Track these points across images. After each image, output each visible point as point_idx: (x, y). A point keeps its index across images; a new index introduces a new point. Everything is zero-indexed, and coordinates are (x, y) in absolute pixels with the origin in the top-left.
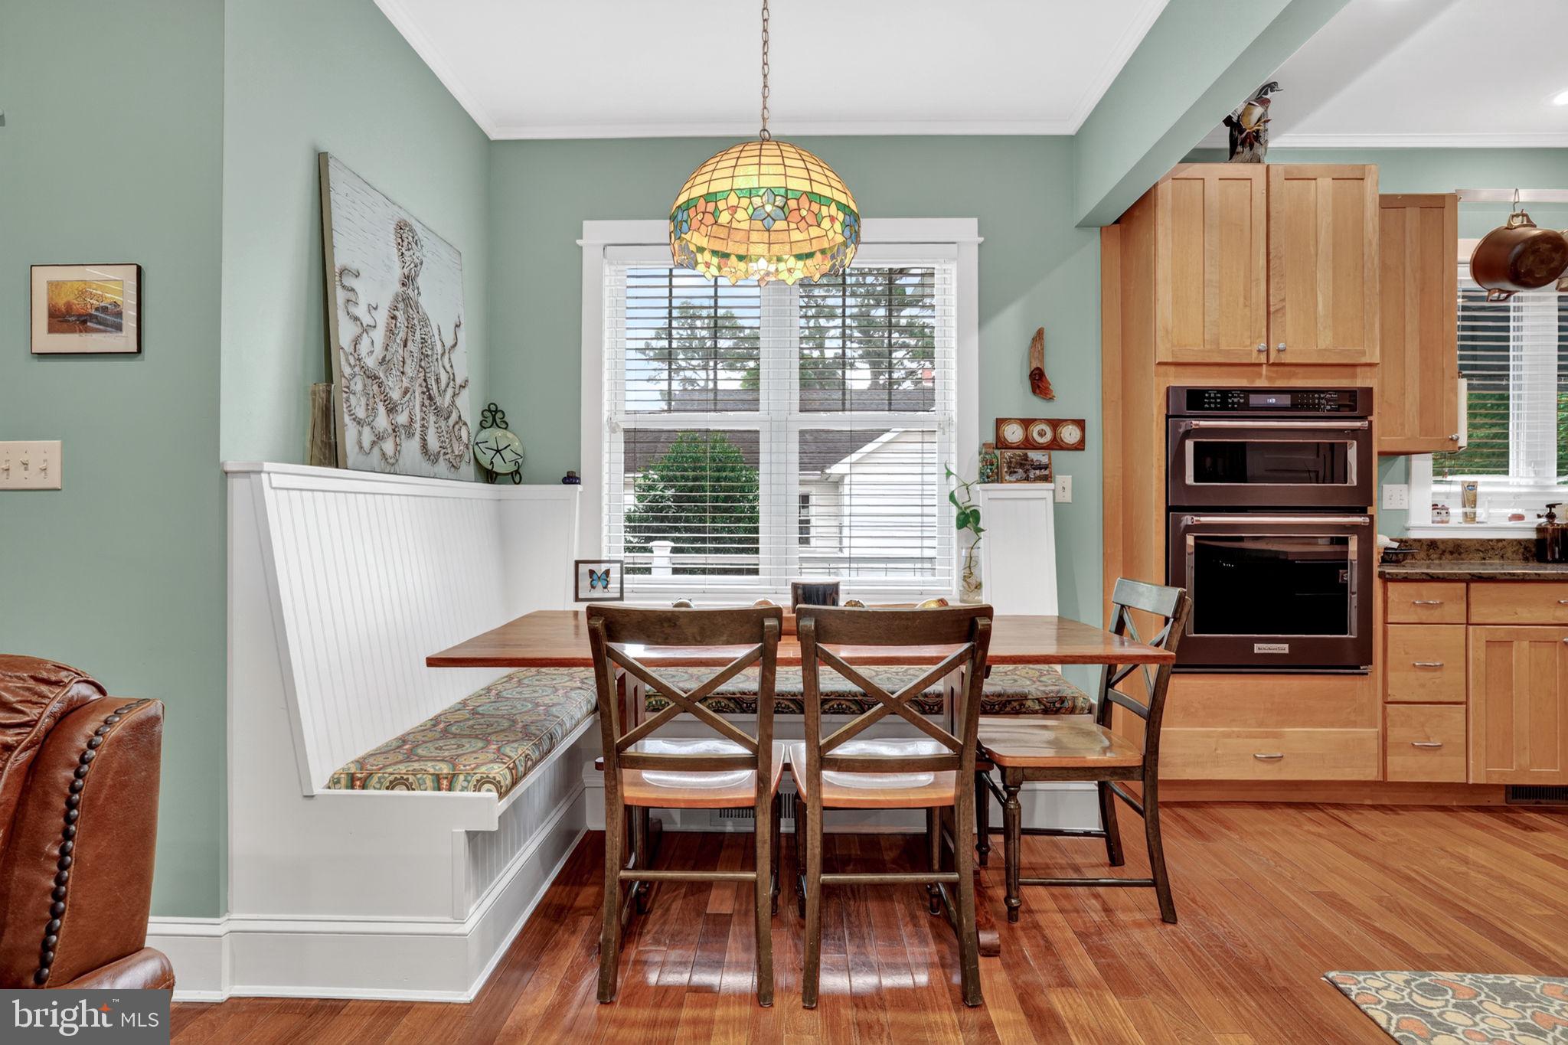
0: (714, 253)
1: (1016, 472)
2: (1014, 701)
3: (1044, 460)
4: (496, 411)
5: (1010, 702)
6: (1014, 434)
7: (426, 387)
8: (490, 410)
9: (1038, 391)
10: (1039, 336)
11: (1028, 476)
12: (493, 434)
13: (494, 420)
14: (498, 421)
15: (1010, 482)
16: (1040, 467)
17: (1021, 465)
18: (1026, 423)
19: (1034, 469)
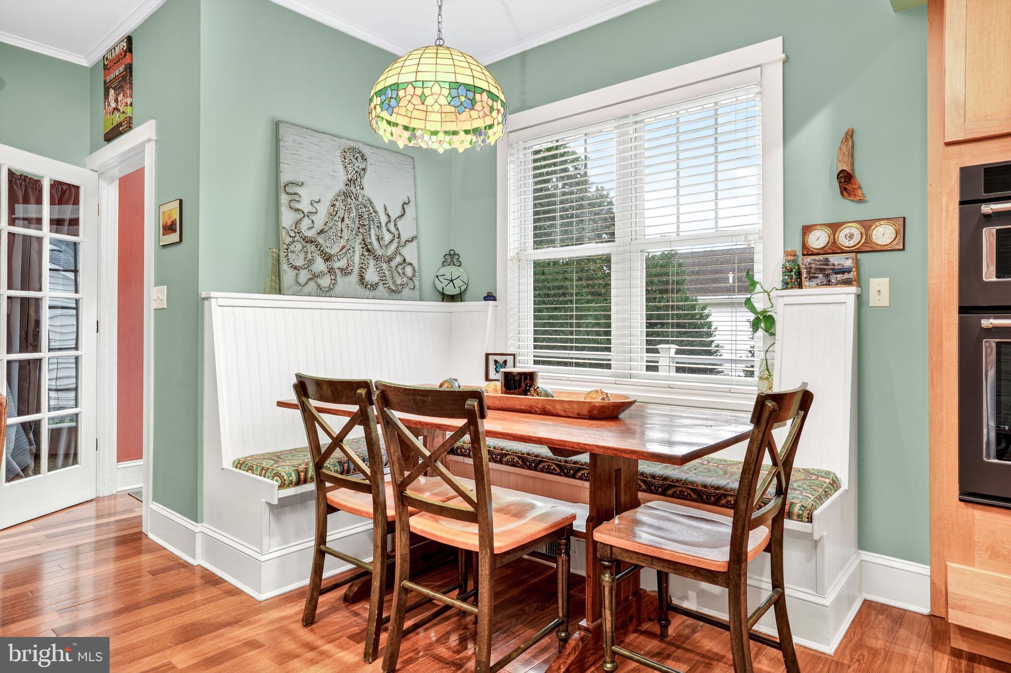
0: (446, 133)
1: (816, 277)
2: (731, 495)
3: (848, 263)
4: (455, 254)
5: (725, 496)
6: (818, 239)
7: (365, 244)
8: (450, 254)
9: (845, 193)
10: (850, 135)
11: (829, 281)
12: (451, 271)
13: (452, 261)
14: (455, 261)
15: (810, 287)
16: (843, 271)
17: (822, 270)
18: (835, 227)
19: (836, 273)
